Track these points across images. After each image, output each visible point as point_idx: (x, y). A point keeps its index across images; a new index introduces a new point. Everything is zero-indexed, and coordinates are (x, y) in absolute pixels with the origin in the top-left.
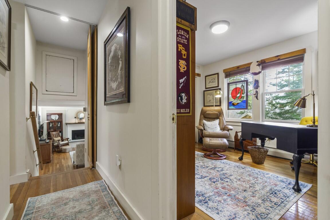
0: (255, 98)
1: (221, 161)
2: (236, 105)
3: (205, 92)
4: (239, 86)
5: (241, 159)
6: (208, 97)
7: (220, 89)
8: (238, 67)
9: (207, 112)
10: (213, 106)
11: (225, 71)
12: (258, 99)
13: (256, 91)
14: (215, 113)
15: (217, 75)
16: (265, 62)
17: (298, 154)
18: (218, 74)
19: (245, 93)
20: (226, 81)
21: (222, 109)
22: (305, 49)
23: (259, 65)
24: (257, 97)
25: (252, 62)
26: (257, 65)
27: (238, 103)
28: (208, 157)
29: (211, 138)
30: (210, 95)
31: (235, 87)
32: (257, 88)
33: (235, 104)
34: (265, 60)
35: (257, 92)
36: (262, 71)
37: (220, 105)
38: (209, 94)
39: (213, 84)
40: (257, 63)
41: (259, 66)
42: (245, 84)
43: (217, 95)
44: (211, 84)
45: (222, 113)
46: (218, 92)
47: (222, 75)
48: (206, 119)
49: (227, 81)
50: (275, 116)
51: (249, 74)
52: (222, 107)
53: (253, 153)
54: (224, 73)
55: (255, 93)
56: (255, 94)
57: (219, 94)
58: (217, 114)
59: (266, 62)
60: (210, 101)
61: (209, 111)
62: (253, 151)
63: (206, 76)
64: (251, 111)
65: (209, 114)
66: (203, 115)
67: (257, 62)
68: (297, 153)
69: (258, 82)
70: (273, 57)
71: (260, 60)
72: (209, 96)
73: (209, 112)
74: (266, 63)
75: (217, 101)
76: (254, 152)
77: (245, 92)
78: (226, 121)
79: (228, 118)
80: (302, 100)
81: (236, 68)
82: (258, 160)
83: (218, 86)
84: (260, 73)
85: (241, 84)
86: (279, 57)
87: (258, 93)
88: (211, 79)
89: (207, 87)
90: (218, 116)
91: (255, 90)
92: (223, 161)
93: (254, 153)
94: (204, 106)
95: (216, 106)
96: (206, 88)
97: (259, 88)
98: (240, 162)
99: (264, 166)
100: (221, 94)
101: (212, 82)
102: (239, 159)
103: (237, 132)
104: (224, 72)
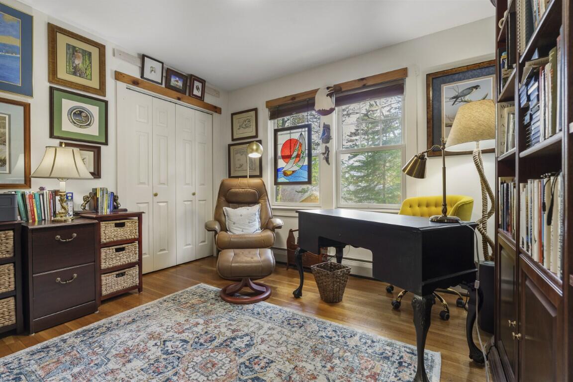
0: (325, 160)
1: (253, 310)
2: (290, 175)
3: (231, 147)
4: (295, 135)
5: (298, 294)
6: (237, 159)
7: (260, 142)
8: (293, 98)
9: (233, 190)
10: (246, 177)
11: (269, 104)
12: (329, 164)
13: (326, 146)
14: (249, 191)
15: (254, 112)
16: (341, 89)
17: (423, 295)
18: (256, 110)
19: (307, 151)
20: (271, 125)
21: (263, 182)
22: (406, 68)
23: (330, 95)
24: (327, 160)
25: (318, 89)
26: (327, 95)
27: (293, 172)
28: (229, 299)
29: (237, 251)
30: (242, 155)
31: (289, 138)
32: (328, 142)
33: (289, 173)
34: (342, 87)
35: (327, 149)
36: (336, 108)
37: (260, 176)
38: (240, 153)
39: (247, 130)
40: (327, 92)
41: (331, 97)
42: (307, 133)
43: (251, 152)
44: (242, 130)
45: (264, 191)
46: (255, 147)
47: (264, 113)
48: (230, 204)
49: (274, 126)
50: (349, 196)
51: (314, 112)
52: (264, 179)
53: (322, 279)
54: (267, 109)
55: (324, 152)
56: (324, 154)
57: (257, 150)
58: (254, 194)
59: (343, 90)
60: (241, 166)
61: (235, 187)
62: (322, 275)
63: (233, 115)
64: (317, 188)
65: (236, 194)
66: (225, 196)
67: (328, 88)
68: (420, 291)
69: (329, 129)
70: (355, 81)
71: (332, 86)
72: (238, 156)
73: (237, 190)
74: (342, 92)
75: (254, 166)
76: (324, 277)
77: (307, 148)
78: (273, 209)
79: (276, 201)
80: (420, 160)
81: (290, 98)
82: (331, 294)
83: (256, 136)
84: (332, 110)
85: (300, 133)
86: (364, 82)
87: (329, 152)
88: (244, 119)
89: (235, 138)
90: (256, 197)
91: (324, 145)
92: (260, 306)
93: (324, 280)
94: (230, 177)
95: (251, 177)
96: (233, 140)
97: (330, 141)
98: (296, 303)
99: (343, 307)
100: (259, 151)
101: (244, 126)
102: (293, 296)
103: (291, 231)
104: (267, 107)
